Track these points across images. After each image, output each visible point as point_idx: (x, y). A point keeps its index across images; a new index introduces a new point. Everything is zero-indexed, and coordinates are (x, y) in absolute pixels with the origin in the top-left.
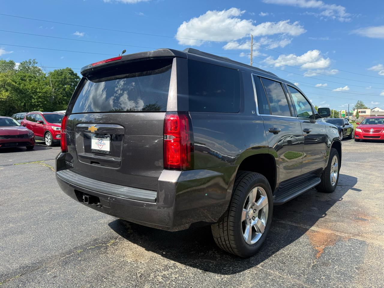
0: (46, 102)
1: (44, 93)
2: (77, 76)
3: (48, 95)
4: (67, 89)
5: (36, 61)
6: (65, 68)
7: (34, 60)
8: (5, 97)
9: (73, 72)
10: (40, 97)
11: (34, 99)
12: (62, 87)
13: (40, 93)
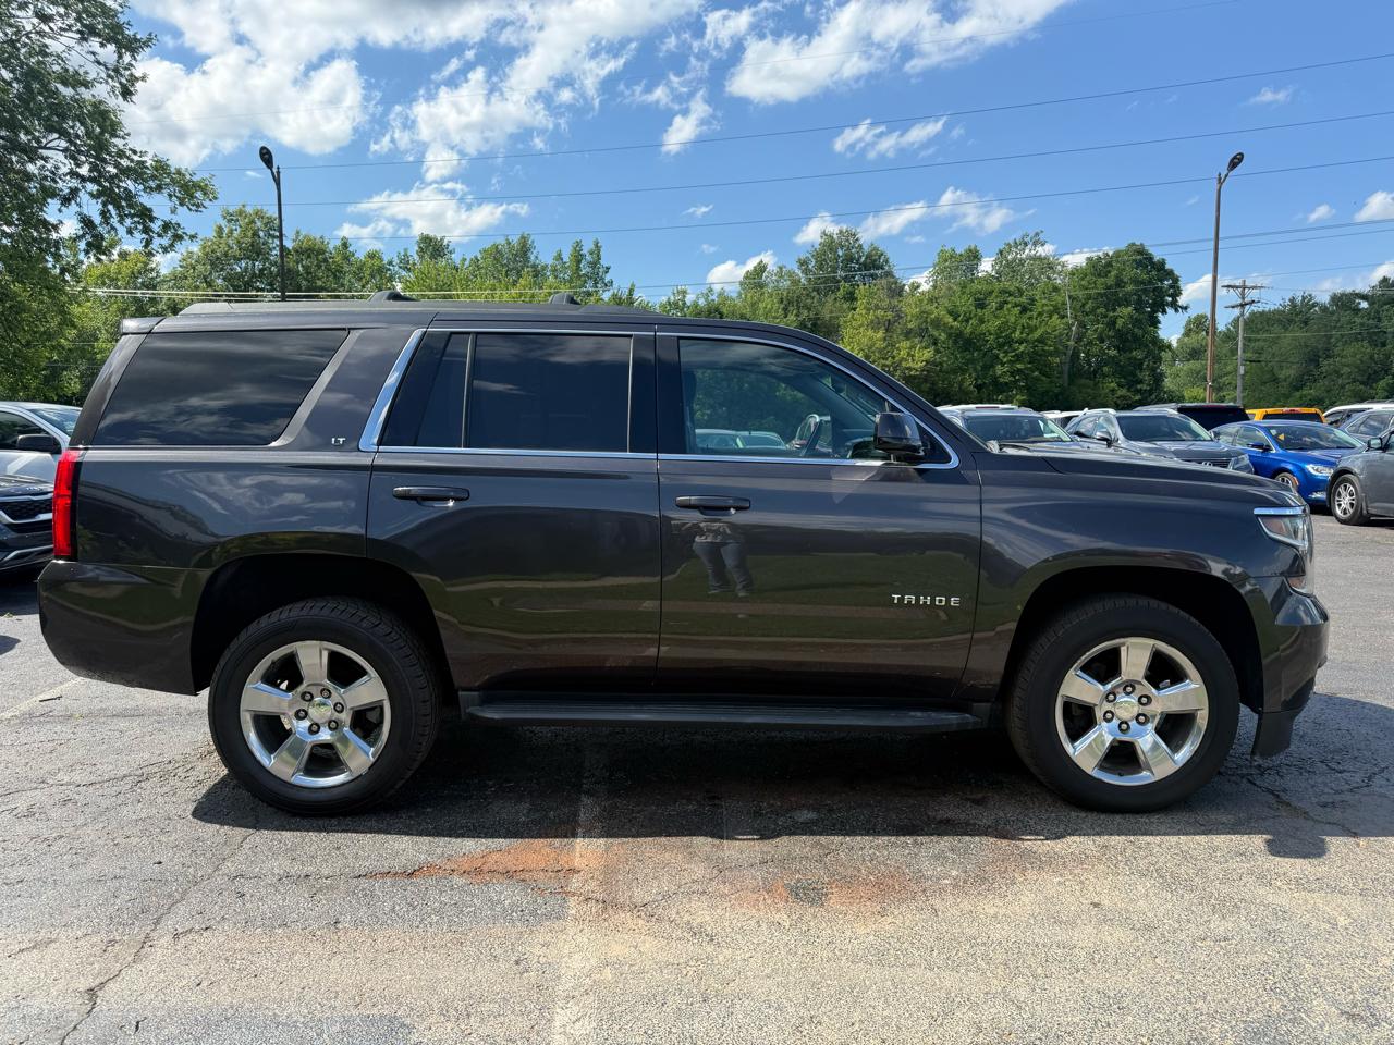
0: (1036, 373)
1: (1036, 341)
2: (1166, 271)
3: (1047, 348)
4: (1120, 322)
5: (1042, 237)
6: (1123, 246)
7: (1037, 234)
8: (920, 364)
9: (1150, 258)
10: (1019, 358)
11: (1003, 364)
12: (1106, 316)
13: (1021, 343)
